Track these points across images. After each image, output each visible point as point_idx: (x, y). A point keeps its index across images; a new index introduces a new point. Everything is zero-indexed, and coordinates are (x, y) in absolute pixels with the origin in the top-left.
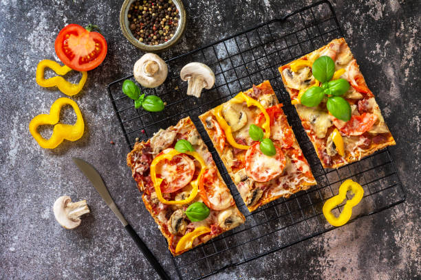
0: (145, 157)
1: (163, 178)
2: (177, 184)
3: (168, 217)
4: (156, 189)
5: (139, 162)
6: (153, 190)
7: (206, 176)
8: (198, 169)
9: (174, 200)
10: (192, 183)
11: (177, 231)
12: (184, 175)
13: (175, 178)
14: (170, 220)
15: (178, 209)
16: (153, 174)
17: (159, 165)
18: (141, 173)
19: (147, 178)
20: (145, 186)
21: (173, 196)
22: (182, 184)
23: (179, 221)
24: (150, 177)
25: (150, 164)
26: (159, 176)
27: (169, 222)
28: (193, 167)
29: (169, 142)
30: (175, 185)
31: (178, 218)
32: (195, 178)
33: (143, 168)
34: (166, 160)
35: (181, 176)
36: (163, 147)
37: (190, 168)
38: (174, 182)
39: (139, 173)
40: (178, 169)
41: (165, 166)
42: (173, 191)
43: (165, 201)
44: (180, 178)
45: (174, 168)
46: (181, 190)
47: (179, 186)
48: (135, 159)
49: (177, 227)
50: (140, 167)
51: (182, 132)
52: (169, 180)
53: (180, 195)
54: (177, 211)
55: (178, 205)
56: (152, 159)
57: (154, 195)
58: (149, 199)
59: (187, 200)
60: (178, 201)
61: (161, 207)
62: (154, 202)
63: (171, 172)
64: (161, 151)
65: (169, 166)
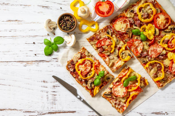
0: (72, 65)
1: (81, 70)
2: (86, 71)
3: (87, 84)
4: (79, 75)
5: (71, 68)
6: (79, 76)
7: (96, 64)
8: (92, 63)
9: (87, 77)
10: (92, 69)
11: (91, 87)
12: (88, 67)
13: (85, 69)
14: (88, 84)
15: (89, 79)
16: (77, 70)
17: (78, 66)
18: (73, 71)
19: (75, 72)
20: (75, 75)
21: (86, 76)
22: (88, 70)
23: (91, 84)
24: (76, 72)
25: (75, 67)
26: (79, 70)
27: (87, 85)
28: (90, 64)
29: (79, 57)
30: (86, 72)
31: (90, 83)
32: (92, 67)
33: (73, 70)
34: (80, 64)
35: (87, 68)
36: (77, 60)
37: (89, 64)
38: (85, 71)
39: (72, 72)
40: (85, 66)
41: (80, 66)
42: (85, 74)
43: (84, 78)
44: (87, 69)
45: (83, 66)
46: (88, 73)
47: (87, 71)
48: (69, 67)
49: (91, 86)
50: (72, 69)
51: (83, 53)
52: (83, 70)
53: (88, 75)
54: (89, 81)
55: (89, 78)
56: (75, 65)
57: (79, 77)
58: (78, 79)
59: (91, 76)
60: (88, 77)
61: (83, 81)
62: (80, 80)
63: (83, 67)
64: (77, 61)
65: (82, 65)
